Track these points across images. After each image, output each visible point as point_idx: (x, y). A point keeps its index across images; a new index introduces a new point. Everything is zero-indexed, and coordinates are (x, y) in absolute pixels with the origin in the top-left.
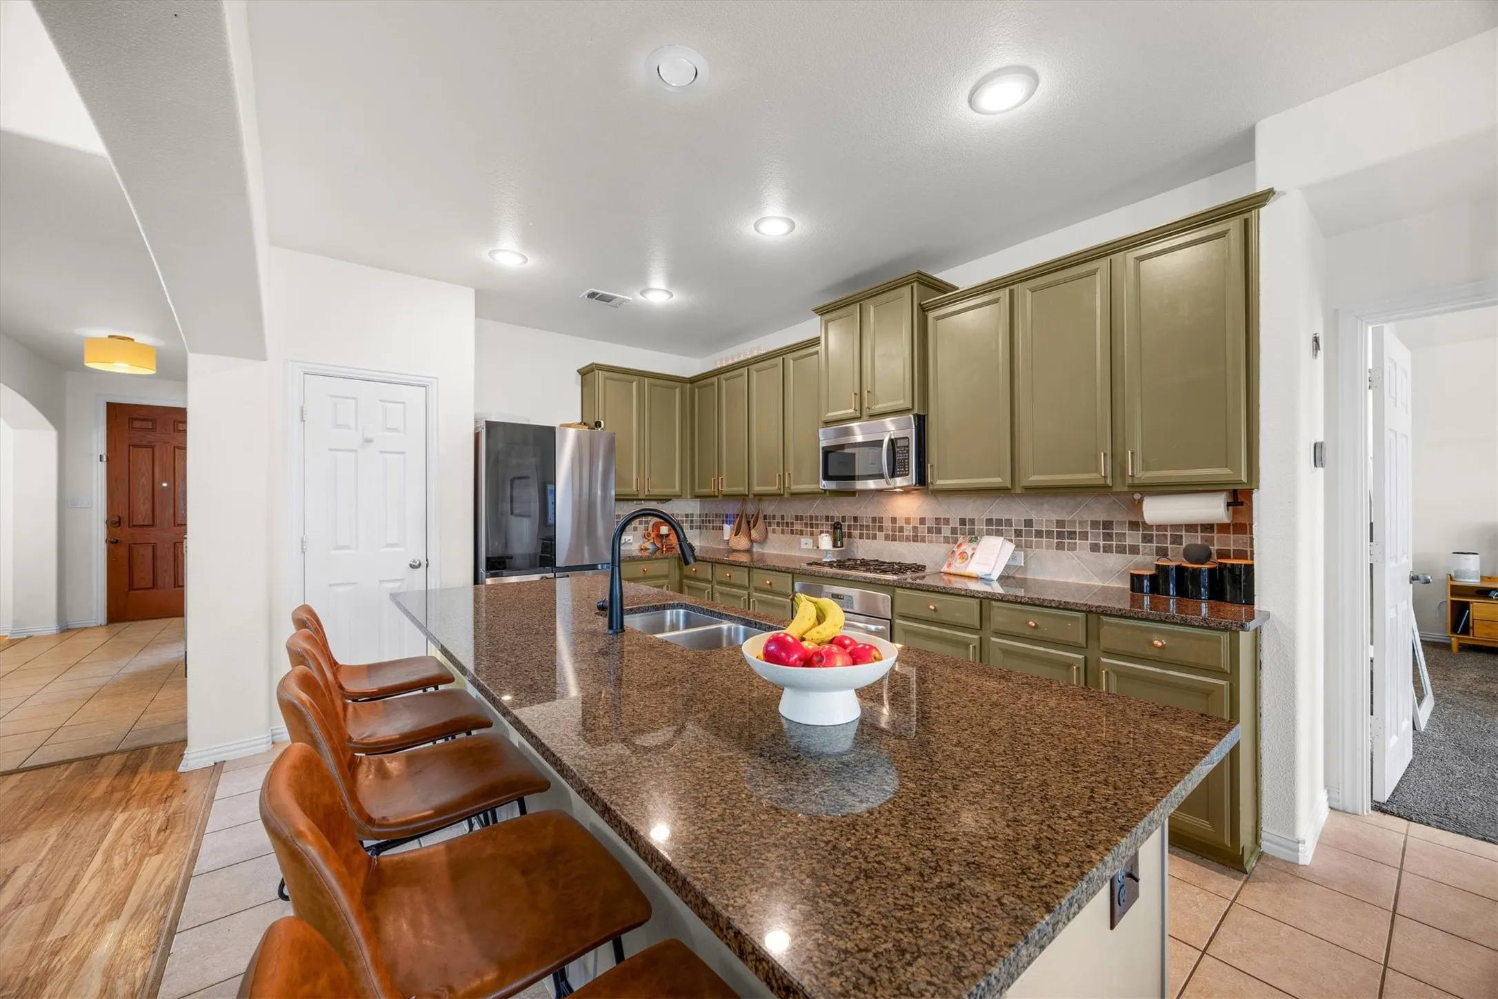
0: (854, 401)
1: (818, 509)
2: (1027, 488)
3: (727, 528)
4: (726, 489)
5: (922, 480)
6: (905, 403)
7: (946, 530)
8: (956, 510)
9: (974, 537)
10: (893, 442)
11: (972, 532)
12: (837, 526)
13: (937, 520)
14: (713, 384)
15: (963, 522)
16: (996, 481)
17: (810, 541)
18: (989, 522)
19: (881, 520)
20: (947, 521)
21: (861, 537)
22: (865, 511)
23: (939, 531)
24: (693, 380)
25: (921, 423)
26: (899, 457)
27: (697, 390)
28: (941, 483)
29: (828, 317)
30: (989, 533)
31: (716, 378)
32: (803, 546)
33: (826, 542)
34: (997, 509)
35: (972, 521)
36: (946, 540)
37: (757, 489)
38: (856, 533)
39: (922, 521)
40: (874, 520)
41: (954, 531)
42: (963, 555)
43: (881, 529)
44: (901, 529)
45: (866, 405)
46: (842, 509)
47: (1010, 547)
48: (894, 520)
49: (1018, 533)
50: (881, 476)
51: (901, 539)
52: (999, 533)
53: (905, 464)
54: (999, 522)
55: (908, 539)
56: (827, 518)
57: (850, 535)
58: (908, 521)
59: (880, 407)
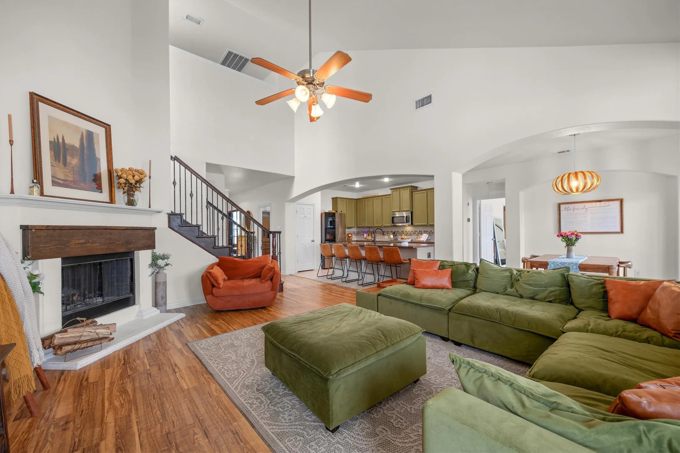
0: (399, 209)
1: (389, 230)
2: (430, 225)
3: (365, 235)
4: (367, 225)
5: (412, 224)
6: (408, 209)
7: (417, 233)
8: (418, 229)
9: (422, 234)
10: (406, 216)
11: (421, 233)
12: (394, 233)
13: (415, 231)
14: (363, 201)
15: (420, 231)
16: (425, 224)
17: (387, 237)
18: (424, 231)
19: (403, 232)
20: (417, 231)
21: (399, 235)
22: (400, 230)
23: (415, 233)
24: (357, 199)
25: (412, 213)
26: (408, 219)
27: (358, 202)
28: (415, 224)
29: (393, 191)
30: (424, 233)
31: (364, 200)
32: (385, 238)
33: (392, 236)
34: (426, 229)
35: (421, 231)
36: (417, 235)
37: (375, 225)
38: (398, 234)
39: (412, 231)
40: (402, 231)
41: (418, 233)
42: (420, 238)
43: (403, 233)
44: (408, 233)
45: (401, 209)
46: (394, 229)
47: (428, 235)
48: (406, 231)
49: (429, 233)
50: (404, 223)
51: (408, 235)
52: (426, 233)
53: (409, 220)
54: (426, 231)
55: (409, 235)
56: (391, 232)
57: (397, 235)
58: (409, 231)
59: (404, 210)
